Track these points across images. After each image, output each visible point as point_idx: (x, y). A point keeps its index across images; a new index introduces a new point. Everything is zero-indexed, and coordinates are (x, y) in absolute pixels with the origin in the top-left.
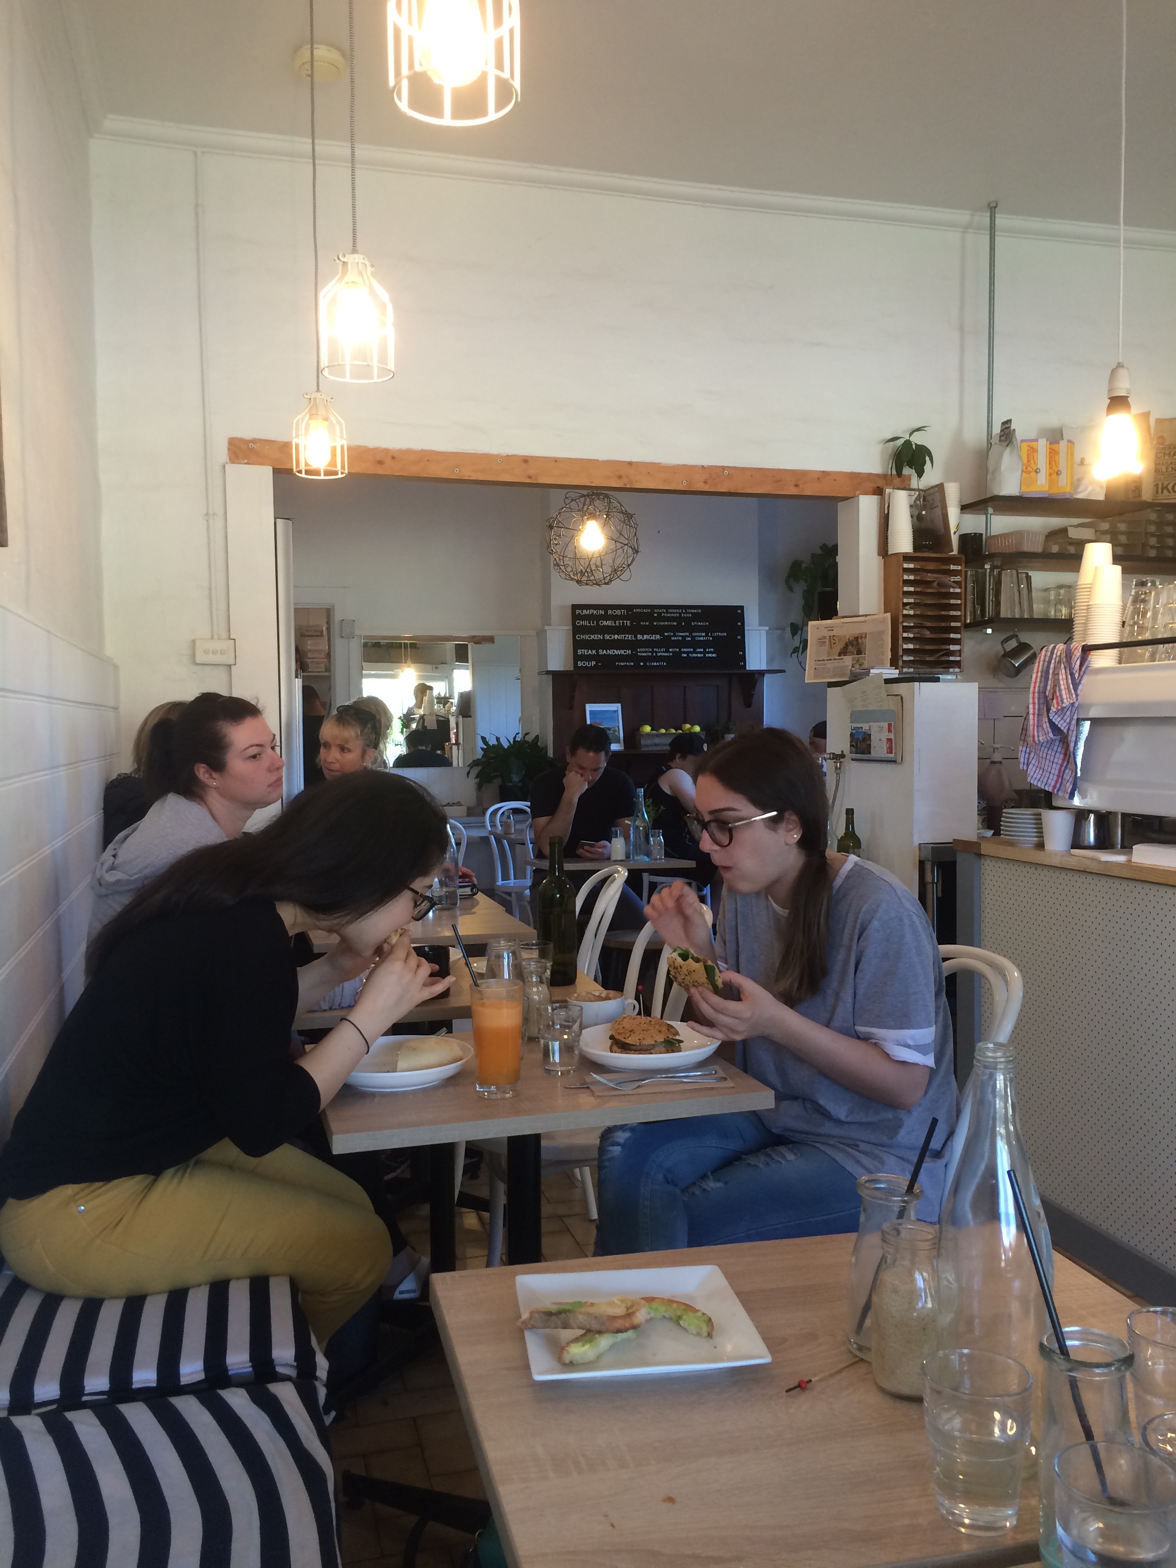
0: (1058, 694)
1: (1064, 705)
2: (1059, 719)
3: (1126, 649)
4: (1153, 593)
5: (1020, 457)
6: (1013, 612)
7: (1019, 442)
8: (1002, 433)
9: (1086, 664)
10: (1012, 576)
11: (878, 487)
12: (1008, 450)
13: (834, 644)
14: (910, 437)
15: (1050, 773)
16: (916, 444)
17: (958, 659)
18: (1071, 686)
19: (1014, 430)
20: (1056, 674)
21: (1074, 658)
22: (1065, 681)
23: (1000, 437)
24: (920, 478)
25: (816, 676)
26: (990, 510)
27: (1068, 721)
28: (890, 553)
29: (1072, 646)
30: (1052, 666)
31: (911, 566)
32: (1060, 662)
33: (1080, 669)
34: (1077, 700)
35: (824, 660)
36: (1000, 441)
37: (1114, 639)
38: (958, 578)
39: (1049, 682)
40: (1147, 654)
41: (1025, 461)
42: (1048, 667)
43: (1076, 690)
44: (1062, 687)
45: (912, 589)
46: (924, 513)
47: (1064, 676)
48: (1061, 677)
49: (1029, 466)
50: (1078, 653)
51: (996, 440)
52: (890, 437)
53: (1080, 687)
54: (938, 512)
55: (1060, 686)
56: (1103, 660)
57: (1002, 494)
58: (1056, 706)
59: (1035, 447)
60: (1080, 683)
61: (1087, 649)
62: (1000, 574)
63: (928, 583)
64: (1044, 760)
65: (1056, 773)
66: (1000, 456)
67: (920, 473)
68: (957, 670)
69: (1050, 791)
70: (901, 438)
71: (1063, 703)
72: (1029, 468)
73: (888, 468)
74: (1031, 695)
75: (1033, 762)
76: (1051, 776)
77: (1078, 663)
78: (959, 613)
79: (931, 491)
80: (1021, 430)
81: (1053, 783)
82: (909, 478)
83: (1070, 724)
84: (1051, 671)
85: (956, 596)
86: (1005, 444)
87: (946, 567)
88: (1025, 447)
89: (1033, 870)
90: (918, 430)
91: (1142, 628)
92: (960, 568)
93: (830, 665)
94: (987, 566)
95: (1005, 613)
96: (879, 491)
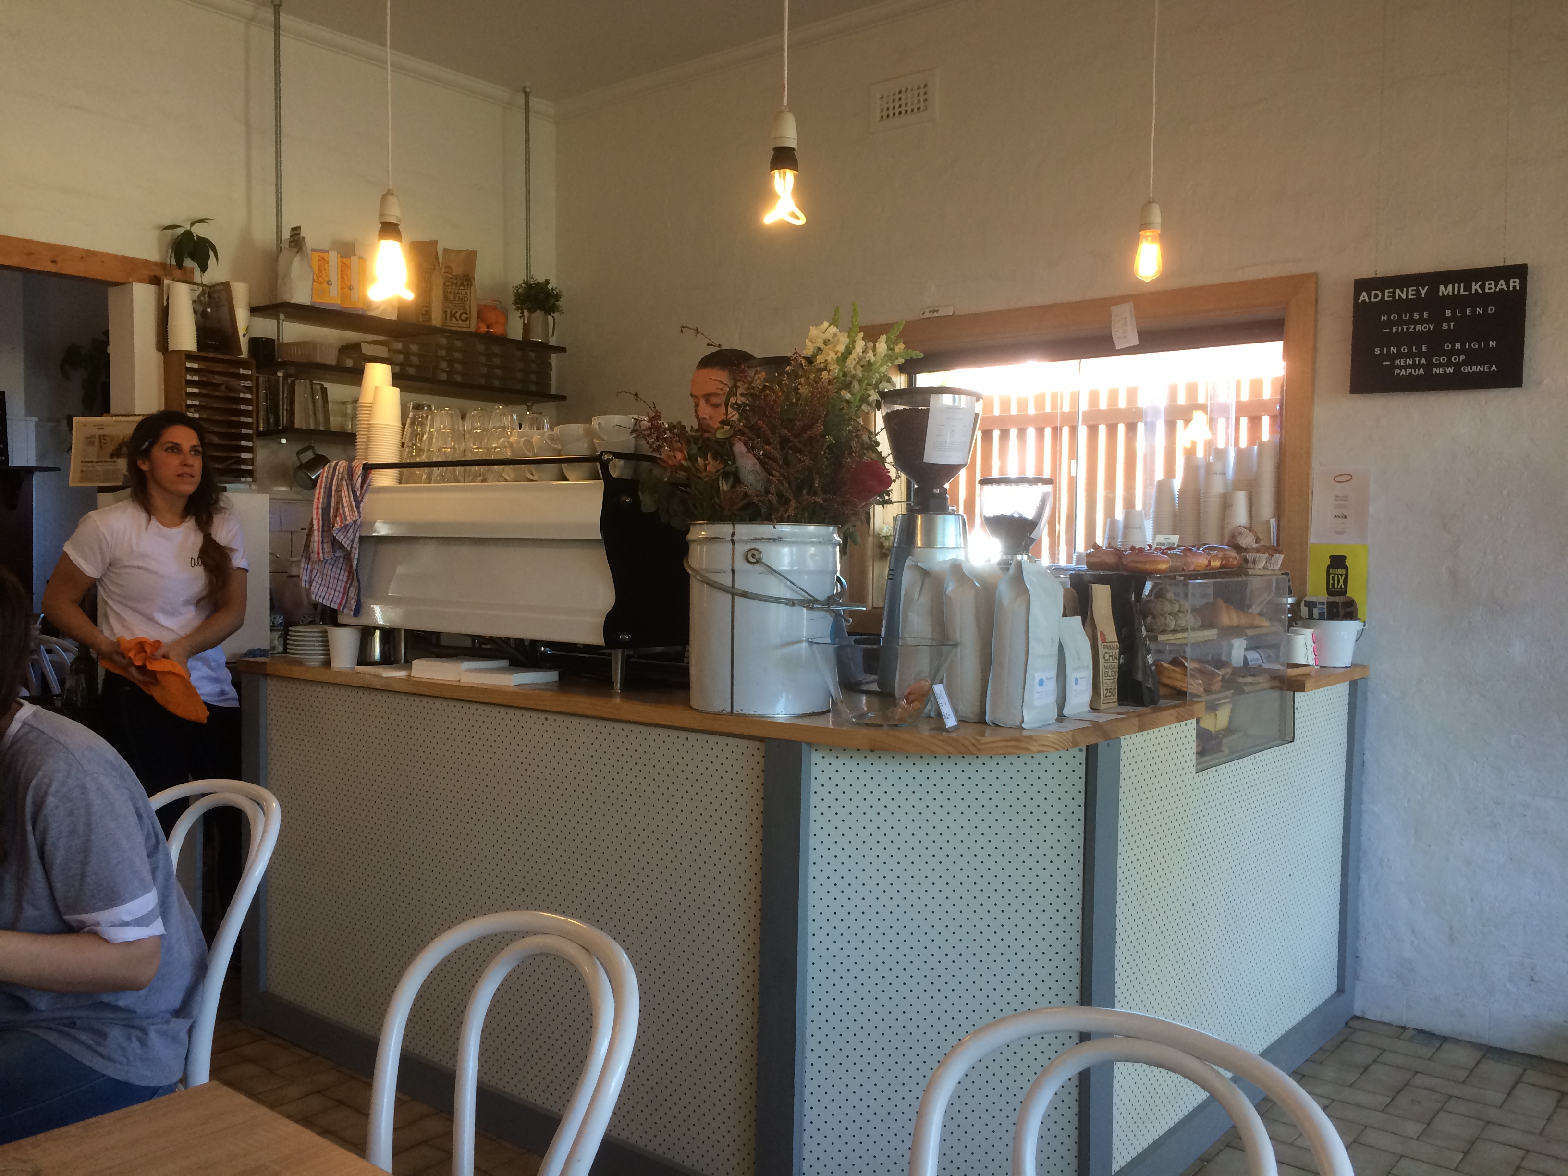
0: (341, 511)
1: (347, 523)
2: (343, 536)
3: (405, 470)
4: (429, 417)
5: (311, 266)
6: (308, 423)
7: (309, 251)
8: (292, 239)
9: (368, 481)
10: (305, 386)
11: (155, 276)
12: (298, 257)
13: (105, 444)
14: (191, 227)
15: (335, 590)
16: (197, 236)
17: (250, 468)
18: (353, 503)
19: (304, 238)
20: (338, 491)
21: (356, 477)
22: (348, 498)
23: (291, 242)
24: (204, 272)
25: (82, 480)
26: (282, 316)
27: (351, 538)
28: (170, 349)
29: (353, 463)
30: (334, 482)
31: (196, 366)
32: (342, 479)
33: (362, 487)
34: (360, 517)
35: (92, 462)
36: (290, 246)
37: (394, 460)
38: (248, 384)
39: (333, 499)
40: (424, 476)
41: (316, 271)
42: (331, 484)
43: (358, 508)
44: (345, 504)
45: (196, 390)
46: (209, 310)
47: (347, 493)
48: (343, 495)
49: (321, 276)
50: (359, 471)
51: (285, 245)
52: (169, 223)
53: (362, 505)
54: (225, 311)
55: (342, 504)
56: (384, 479)
57: (293, 301)
58: (339, 523)
59: (326, 258)
60: (362, 500)
61: (369, 468)
62: (293, 383)
63: (216, 386)
64: (328, 578)
65: (342, 590)
66: (291, 262)
67: (204, 268)
68: (250, 479)
69: (336, 608)
70: (179, 226)
71: (346, 520)
72: (321, 279)
73: (167, 256)
74: (315, 512)
75: (316, 579)
76: (337, 594)
77: (360, 481)
78: (250, 420)
79: (218, 288)
80: (311, 237)
81: (338, 601)
82: (192, 271)
83: (353, 541)
84: (334, 489)
85: (246, 401)
86: (296, 250)
87: (236, 371)
88: (315, 257)
89: (320, 689)
90: (201, 221)
91: (420, 451)
92: (250, 372)
93: (100, 468)
94: (280, 374)
95: (299, 423)
96: (156, 281)
